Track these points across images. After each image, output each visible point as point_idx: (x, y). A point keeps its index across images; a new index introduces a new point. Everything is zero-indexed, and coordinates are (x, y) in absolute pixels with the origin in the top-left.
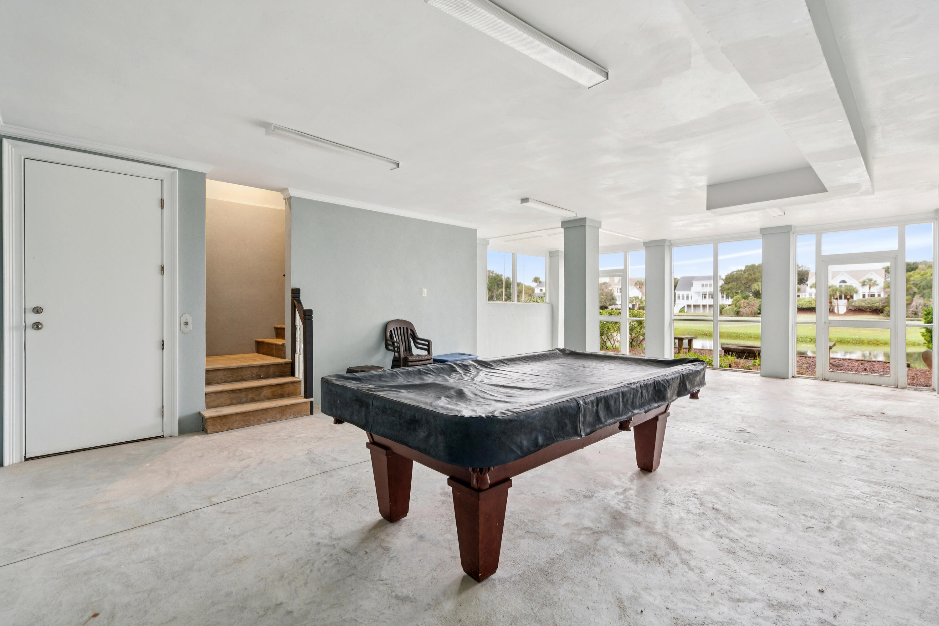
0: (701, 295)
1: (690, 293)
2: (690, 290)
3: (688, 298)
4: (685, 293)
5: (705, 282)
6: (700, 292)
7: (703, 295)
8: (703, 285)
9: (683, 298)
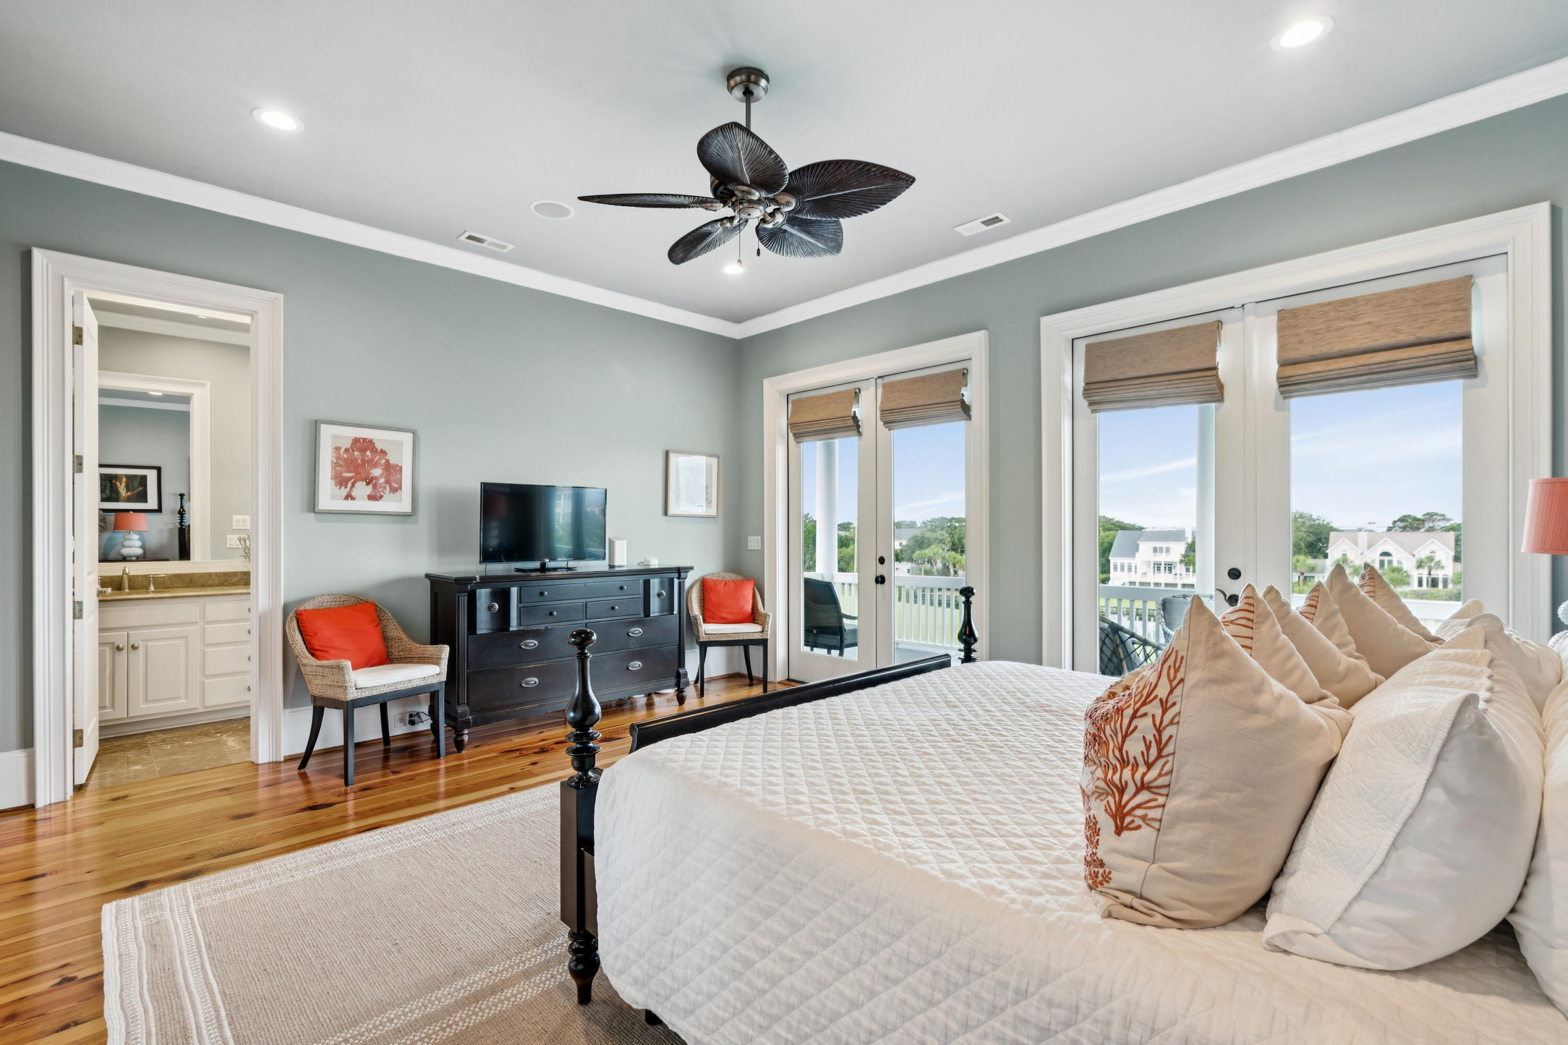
0: (1152, 566)
1: (1133, 562)
2: (1133, 556)
3: (1130, 569)
4: (1126, 561)
5: (1158, 544)
6: (1149, 562)
7: (1156, 566)
8: (1155, 550)
9: (1122, 569)
